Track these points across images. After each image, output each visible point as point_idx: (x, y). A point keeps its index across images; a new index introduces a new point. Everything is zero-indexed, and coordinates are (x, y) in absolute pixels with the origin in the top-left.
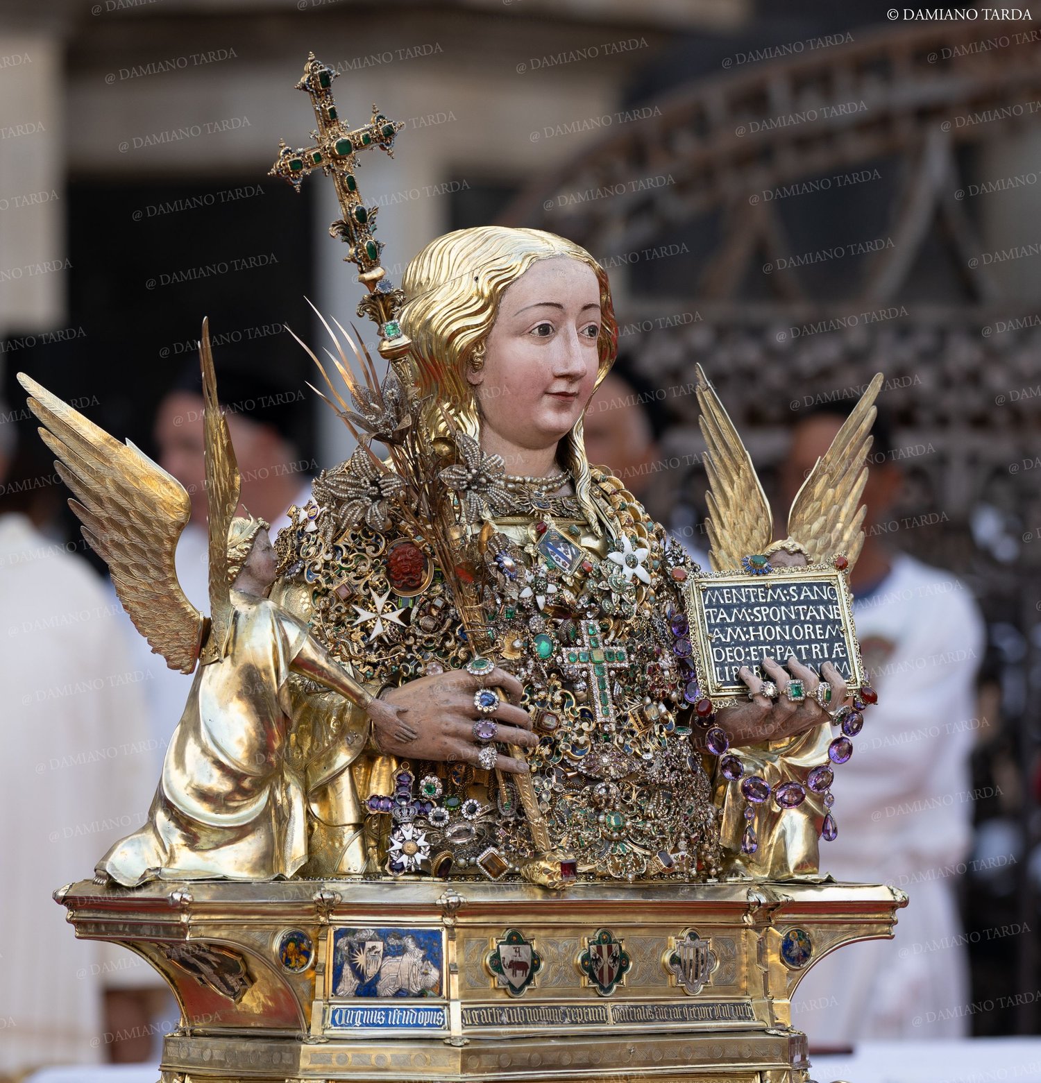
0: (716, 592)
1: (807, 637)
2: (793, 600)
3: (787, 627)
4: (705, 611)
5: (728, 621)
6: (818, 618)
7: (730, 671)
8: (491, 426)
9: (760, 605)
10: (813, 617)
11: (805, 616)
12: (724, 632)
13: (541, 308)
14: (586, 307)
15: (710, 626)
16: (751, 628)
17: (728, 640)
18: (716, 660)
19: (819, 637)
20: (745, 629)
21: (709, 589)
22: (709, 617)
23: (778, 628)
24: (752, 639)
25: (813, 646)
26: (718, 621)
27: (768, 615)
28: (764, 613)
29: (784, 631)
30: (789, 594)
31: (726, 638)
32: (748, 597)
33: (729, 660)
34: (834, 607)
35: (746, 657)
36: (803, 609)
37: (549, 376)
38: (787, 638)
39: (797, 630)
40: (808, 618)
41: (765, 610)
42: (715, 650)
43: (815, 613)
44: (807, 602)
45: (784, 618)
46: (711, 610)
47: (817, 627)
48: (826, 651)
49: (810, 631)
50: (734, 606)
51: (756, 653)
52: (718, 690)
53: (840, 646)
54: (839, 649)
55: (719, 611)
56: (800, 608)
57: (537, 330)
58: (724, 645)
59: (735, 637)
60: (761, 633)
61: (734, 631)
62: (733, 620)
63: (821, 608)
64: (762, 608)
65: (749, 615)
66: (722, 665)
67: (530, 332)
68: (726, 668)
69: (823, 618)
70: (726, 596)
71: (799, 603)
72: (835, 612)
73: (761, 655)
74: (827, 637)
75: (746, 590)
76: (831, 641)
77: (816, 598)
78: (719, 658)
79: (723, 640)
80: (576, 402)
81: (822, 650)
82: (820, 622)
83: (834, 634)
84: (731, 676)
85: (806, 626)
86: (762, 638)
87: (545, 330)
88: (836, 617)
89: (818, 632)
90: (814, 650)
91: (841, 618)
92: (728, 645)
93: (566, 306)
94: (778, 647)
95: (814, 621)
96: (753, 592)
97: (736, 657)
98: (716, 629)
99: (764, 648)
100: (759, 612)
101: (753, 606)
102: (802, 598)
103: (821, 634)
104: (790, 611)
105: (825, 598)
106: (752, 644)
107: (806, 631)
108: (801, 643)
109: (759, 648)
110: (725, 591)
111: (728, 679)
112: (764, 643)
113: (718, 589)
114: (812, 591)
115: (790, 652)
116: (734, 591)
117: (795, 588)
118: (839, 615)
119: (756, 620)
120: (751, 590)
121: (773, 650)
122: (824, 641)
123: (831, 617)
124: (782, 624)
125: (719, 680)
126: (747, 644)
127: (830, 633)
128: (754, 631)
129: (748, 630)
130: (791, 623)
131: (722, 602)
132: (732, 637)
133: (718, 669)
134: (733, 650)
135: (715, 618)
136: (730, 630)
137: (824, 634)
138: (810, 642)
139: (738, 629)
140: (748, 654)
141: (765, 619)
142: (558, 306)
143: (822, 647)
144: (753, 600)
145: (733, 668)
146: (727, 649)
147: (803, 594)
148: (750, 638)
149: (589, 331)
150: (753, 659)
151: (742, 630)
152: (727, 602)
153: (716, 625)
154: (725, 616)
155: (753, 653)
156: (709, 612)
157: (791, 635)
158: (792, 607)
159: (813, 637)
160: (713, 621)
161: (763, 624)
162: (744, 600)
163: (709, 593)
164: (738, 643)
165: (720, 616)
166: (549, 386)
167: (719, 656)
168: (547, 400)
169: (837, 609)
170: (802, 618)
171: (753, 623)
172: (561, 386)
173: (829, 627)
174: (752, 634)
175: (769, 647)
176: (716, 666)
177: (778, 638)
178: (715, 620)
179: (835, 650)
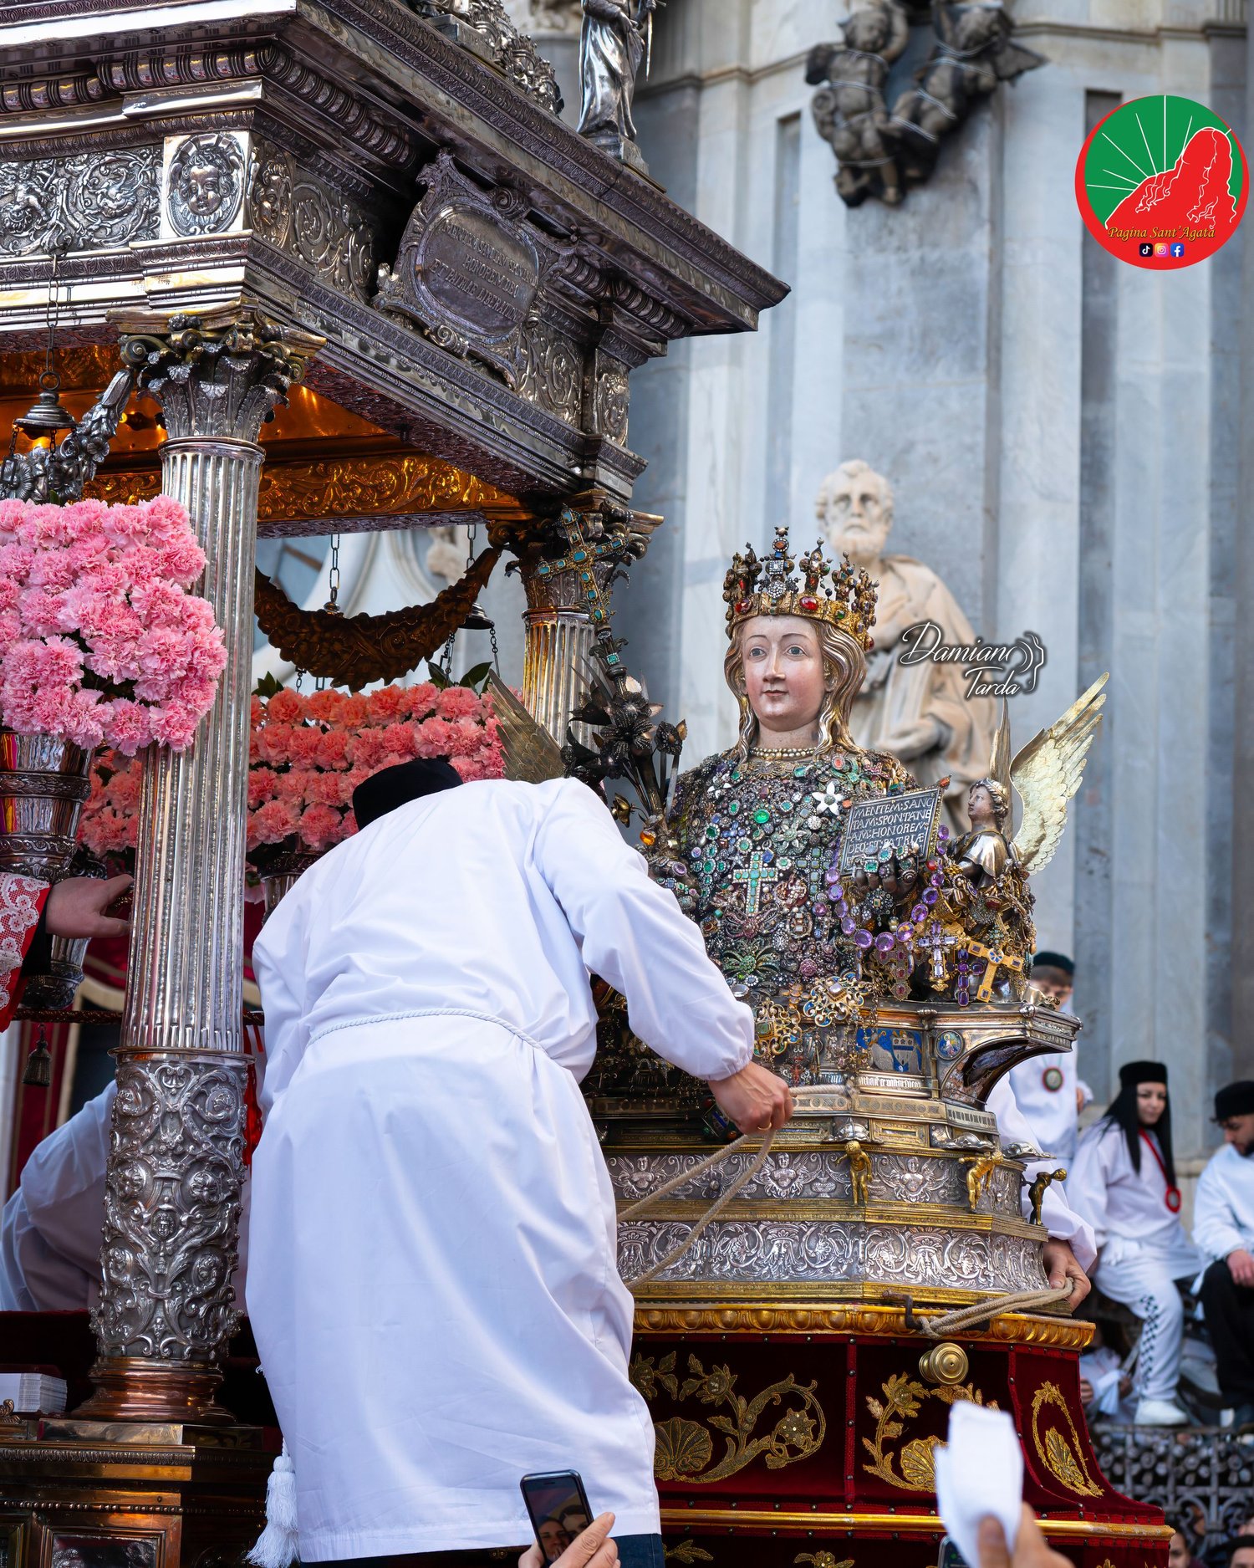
1: (904, 832)
2: (904, 809)
5: (863, 826)
11: (908, 818)
12: (859, 834)
14: (786, 636)
15: (851, 832)
18: (849, 852)
20: (870, 831)
23: (890, 828)
28: (885, 819)
33: (856, 852)
38: (893, 833)
42: (850, 846)
43: (914, 816)
44: (914, 809)
45: (895, 822)
46: (856, 821)
50: (869, 817)
51: (872, 846)
52: (846, 871)
53: (921, 835)
54: (920, 838)
55: (860, 821)
57: (751, 653)
59: (864, 837)
63: (919, 812)
65: (876, 821)
66: (851, 855)
69: (918, 819)
70: (866, 811)
72: (927, 814)
76: (918, 832)
77: (919, 806)
79: (857, 839)
80: (787, 697)
85: (906, 825)
87: (757, 653)
88: (927, 817)
90: (905, 840)
92: (858, 842)
93: (769, 635)
94: (886, 840)
95: (911, 821)
97: (860, 849)
98: (856, 833)
101: (878, 816)
102: (910, 807)
103: (913, 829)
104: (901, 816)
105: (924, 806)
106: (872, 840)
108: (900, 836)
109: (875, 842)
115: (891, 842)
117: (909, 801)
119: (878, 825)
121: (882, 843)
122: (913, 833)
123: (924, 817)
124: (893, 825)
126: (868, 840)
130: (898, 823)
131: (863, 816)
132: (861, 838)
134: (860, 845)
142: (764, 636)
146: (857, 845)
147: (912, 804)
148: (871, 837)
149: (792, 651)
156: (854, 823)
162: (876, 813)
163: (858, 811)
168: (764, 697)
169: (929, 812)
172: (768, 687)
173: (919, 824)
174: (874, 833)
177: (888, 834)
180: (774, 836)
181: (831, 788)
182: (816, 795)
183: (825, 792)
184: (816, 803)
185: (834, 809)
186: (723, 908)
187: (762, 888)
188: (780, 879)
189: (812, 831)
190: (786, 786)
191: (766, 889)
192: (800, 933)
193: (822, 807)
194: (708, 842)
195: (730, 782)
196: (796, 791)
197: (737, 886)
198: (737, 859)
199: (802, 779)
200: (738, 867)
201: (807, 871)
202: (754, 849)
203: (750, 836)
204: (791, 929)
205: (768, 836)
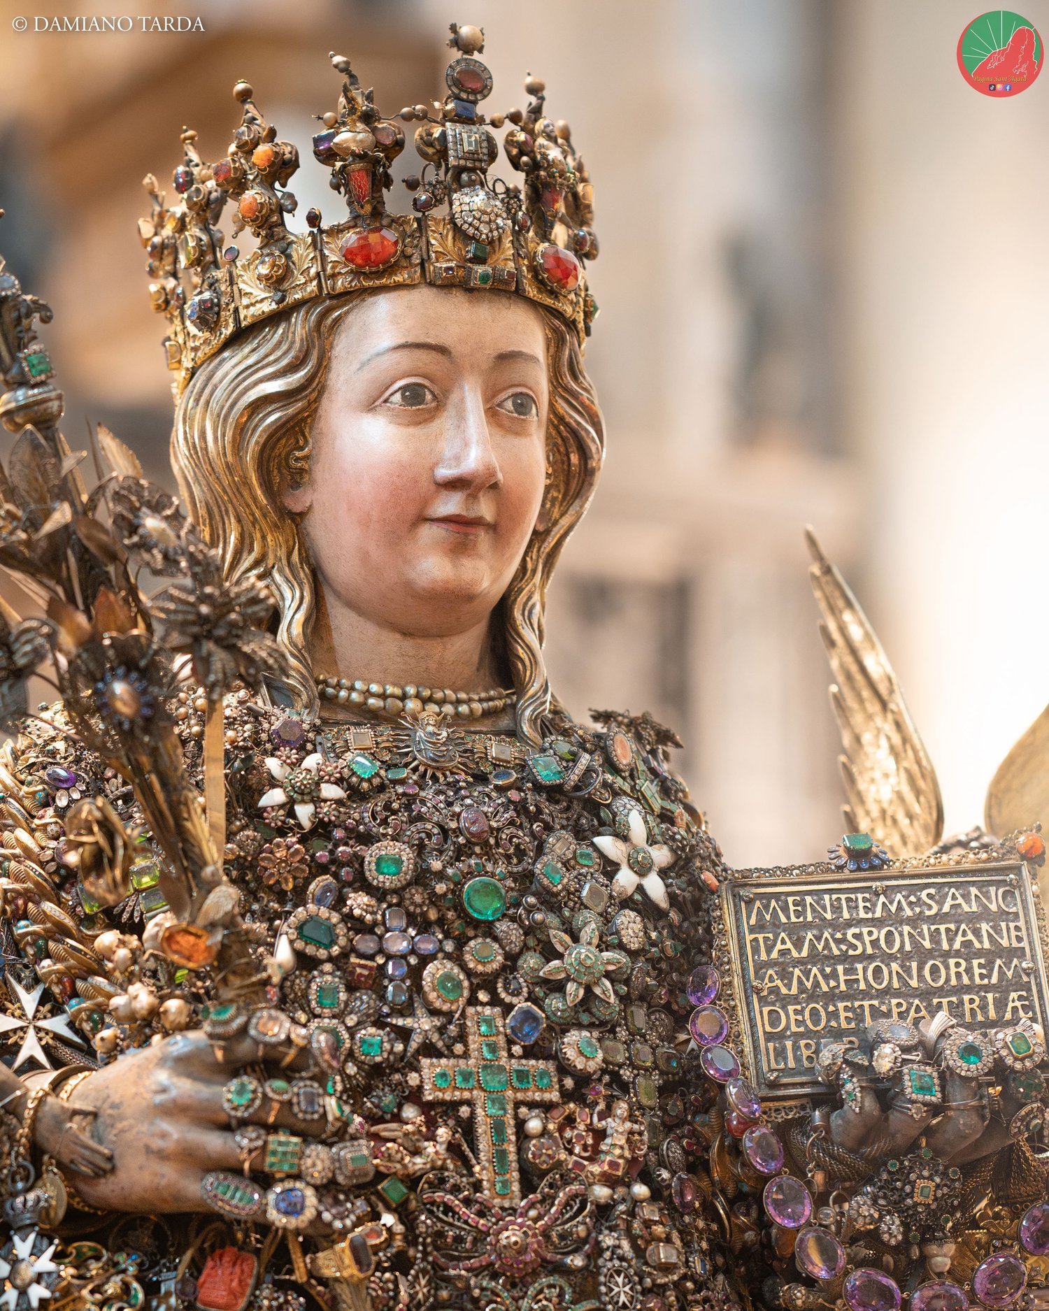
0: (773, 903)
1: (954, 982)
2: (928, 913)
3: (914, 965)
4: (749, 938)
5: (795, 954)
6: (977, 945)
7: (796, 1048)
8: (338, 595)
9: (861, 922)
10: (967, 944)
11: (951, 941)
12: (785, 976)
13: (405, 352)
14: (504, 358)
15: (760, 966)
16: (840, 968)
17: (794, 990)
18: (768, 1029)
19: (978, 981)
20: (828, 970)
21: (761, 896)
22: (756, 950)
23: (895, 966)
24: (843, 987)
25: (966, 998)
26: (774, 955)
27: (875, 943)
28: (867, 939)
29: (908, 970)
30: (919, 902)
31: (789, 987)
32: (837, 909)
33: (794, 1028)
34: (1012, 925)
35: (828, 1021)
36: (948, 930)
37: (426, 486)
38: (914, 983)
39: (935, 971)
40: (957, 946)
41: (870, 933)
42: (766, 1010)
43: (970, 936)
44: (955, 916)
45: (908, 947)
46: (760, 937)
47: (975, 962)
48: (991, 1007)
49: (961, 969)
50: (807, 926)
51: (850, 1015)
52: (774, 1085)
53: (1020, 998)
54: (1018, 1004)
55: (776, 936)
56: (942, 928)
57: (397, 398)
58: (785, 1001)
59: (809, 985)
60: (861, 976)
61: (807, 973)
62: (805, 953)
63: (985, 927)
64: (865, 930)
65: (838, 942)
66: (780, 1036)
67: (386, 401)
68: (789, 1044)
69: (987, 945)
70: (792, 908)
71: (940, 918)
72: (1013, 933)
73: (860, 1018)
74: (994, 980)
75: (834, 897)
76: (1003, 989)
77: (975, 909)
78: (772, 1024)
79: (784, 991)
81: (984, 1007)
82: (980, 953)
83: (1010, 974)
84: (798, 1059)
85: (952, 962)
86: (862, 986)
87: (413, 395)
88: (1015, 944)
89: (977, 971)
90: (967, 1006)
91: (1025, 944)
92: (795, 1000)
93: (458, 349)
94: (894, 1001)
95: (968, 952)
96: (849, 900)
97: (808, 1022)
98: (770, 972)
99: (866, 1003)
100: (858, 936)
102: (946, 908)
103: (982, 976)
104: (921, 934)
105: (993, 907)
106: (844, 997)
107: (953, 970)
108: (941, 992)
109: (857, 1004)
110: (790, 900)
111: (791, 1064)
112: (866, 995)
113: (777, 896)
114: (966, 897)
115: (918, 1010)
116: (809, 899)
117: (932, 891)
118: (1019, 939)
119: (851, 952)
120: (843, 897)
121: (884, 1008)
122: (987, 988)
123: (1005, 943)
124: (905, 957)
125: (773, 1065)
126: (831, 997)
127: (1002, 974)
128: (846, 972)
129: (835, 971)
130: (923, 956)
131: (784, 920)
132: (802, 988)
133: (771, 1045)
134: (803, 1009)
135: (769, 950)
136: (797, 972)
137: (989, 976)
138: (961, 989)
139: (815, 970)
140: (834, 1015)
141: (869, 951)
142: (441, 350)
143: (984, 999)
144: (846, 915)
145: (803, 1043)
146: (791, 1008)
147: (949, 902)
148: (838, 986)
149: (514, 404)
150: (844, 1025)
151: (822, 971)
152: (794, 919)
153: (770, 964)
154: (789, 945)
155: (843, 1014)
156: (756, 940)
157: (921, 977)
158: (925, 927)
159: (966, 980)
160: (764, 956)
161: (864, 957)
162: (829, 916)
163: (758, 904)
164: (812, 997)
165: (779, 946)
166: (426, 502)
167: (774, 1018)
168: (428, 533)
169: (1017, 928)
170: (945, 946)
171: (844, 958)
172: (450, 505)
173: (998, 962)
174: (842, 978)
175: (876, 1003)
176: (767, 1040)
177: (896, 985)
178: (769, 951)
179: (1011, 1005)
180: (531, 961)
181: (636, 823)
182: (606, 843)
183: (625, 839)
184: (610, 868)
185: (655, 887)
186: (412, 1181)
187: (520, 1124)
188: (566, 1096)
189: (631, 953)
190: (521, 808)
191: (534, 1125)
192: (667, 1268)
193: (626, 879)
194: (305, 962)
195: (339, 782)
196: (548, 828)
197: (435, 1112)
198: (423, 1024)
199: (554, 792)
200: (429, 1050)
201: (626, 1074)
202: (472, 1001)
203: (457, 958)
204: (639, 1252)
205: (512, 960)
